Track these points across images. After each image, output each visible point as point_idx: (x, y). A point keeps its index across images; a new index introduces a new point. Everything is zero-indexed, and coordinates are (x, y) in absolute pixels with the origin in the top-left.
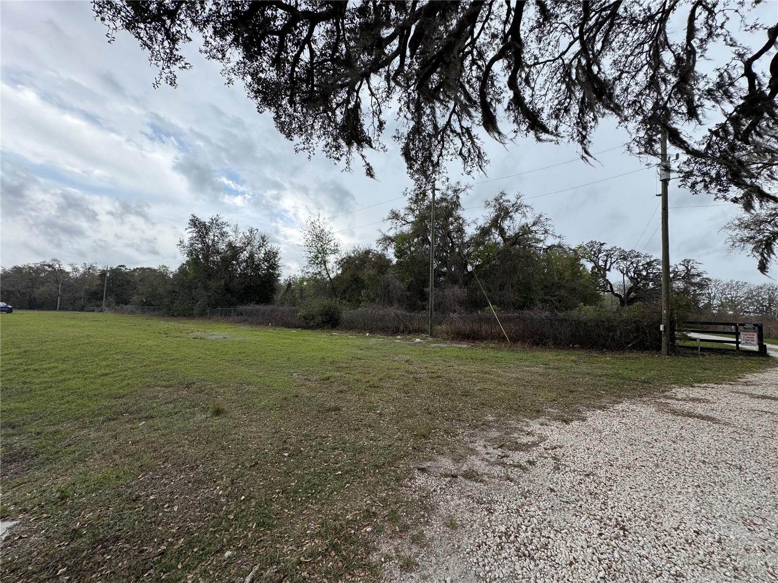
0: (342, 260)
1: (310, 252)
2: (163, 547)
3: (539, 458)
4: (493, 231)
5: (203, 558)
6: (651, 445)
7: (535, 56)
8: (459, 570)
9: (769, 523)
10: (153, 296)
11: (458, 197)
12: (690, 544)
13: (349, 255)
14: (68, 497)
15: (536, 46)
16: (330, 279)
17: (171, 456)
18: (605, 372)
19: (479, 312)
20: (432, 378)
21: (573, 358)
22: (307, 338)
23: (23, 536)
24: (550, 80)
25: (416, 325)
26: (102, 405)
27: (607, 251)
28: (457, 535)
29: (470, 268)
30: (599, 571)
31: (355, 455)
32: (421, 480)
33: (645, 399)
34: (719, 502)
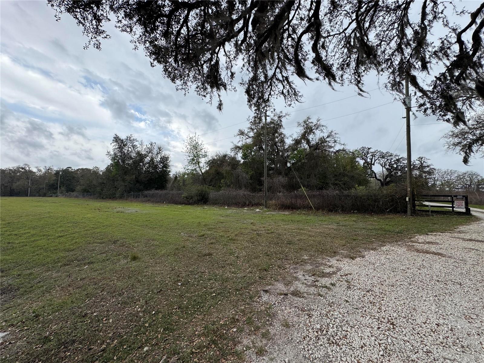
0: (209, 161)
1: (189, 156)
2: (104, 346)
3: (337, 282)
4: (303, 141)
5: (130, 352)
6: (405, 272)
7: (328, 31)
8: (293, 353)
9: (481, 317)
10: (89, 186)
11: (281, 121)
12: (434, 332)
13: (213, 158)
14: (40, 316)
15: (329, 25)
16: (202, 173)
17: (106, 287)
18: (374, 227)
19: (295, 192)
20: (268, 233)
21: (354, 219)
22: (188, 211)
23: (12, 342)
24: (337, 46)
25: (256, 201)
26: (60, 256)
27: (372, 153)
28: (290, 332)
29: (289, 165)
30: (380, 351)
31: (223, 283)
32: (265, 298)
33: (399, 243)
34: (449, 305)
